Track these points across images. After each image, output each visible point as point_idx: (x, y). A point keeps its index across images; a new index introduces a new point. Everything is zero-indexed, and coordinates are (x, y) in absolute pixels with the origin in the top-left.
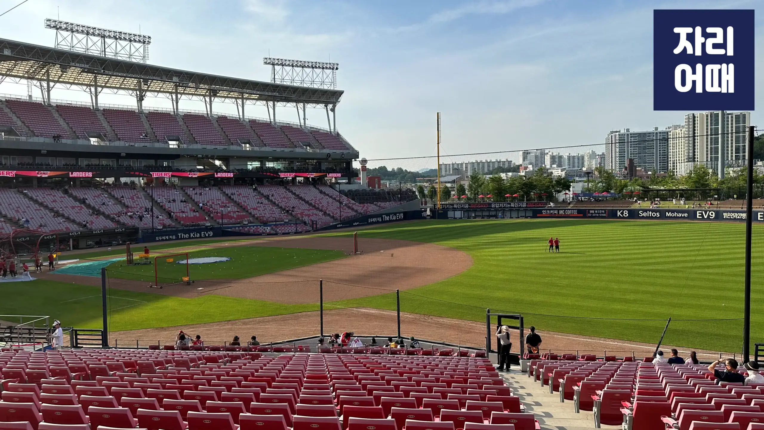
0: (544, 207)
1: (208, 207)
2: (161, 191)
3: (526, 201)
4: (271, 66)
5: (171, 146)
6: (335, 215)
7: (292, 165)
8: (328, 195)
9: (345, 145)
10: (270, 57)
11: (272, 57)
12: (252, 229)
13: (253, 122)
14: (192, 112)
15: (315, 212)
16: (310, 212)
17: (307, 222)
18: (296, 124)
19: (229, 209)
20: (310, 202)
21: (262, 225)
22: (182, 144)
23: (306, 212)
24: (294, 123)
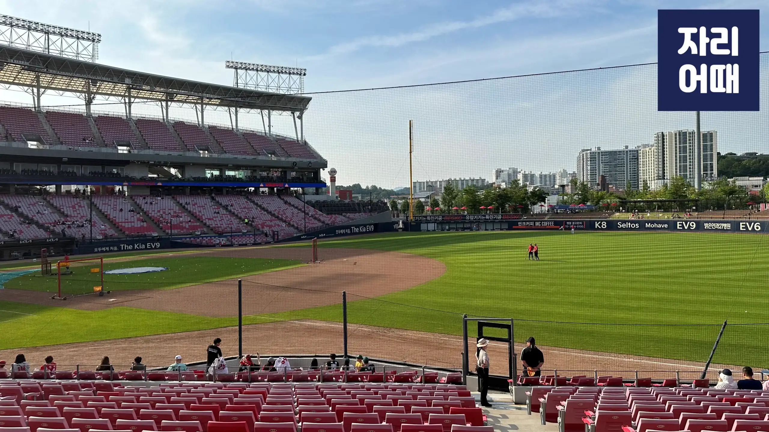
0: (521, 219)
1: (158, 217)
2: (107, 200)
3: (502, 212)
4: (233, 70)
5: (120, 152)
6: (299, 226)
7: (255, 174)
8: (293, 206)
9: (312, 154)
10: (233, 61)
11: (235, 61)
12: (205, 240)
13: (213, 129)
14: (146, 116)
15: (278, 222)
16: (272, 223)
17: (268, 233)
18: (259, 131)
19: (181, 219)
20: (273, 212)
21: (217, 236)
22: (133, 149)
23: (268, 223)
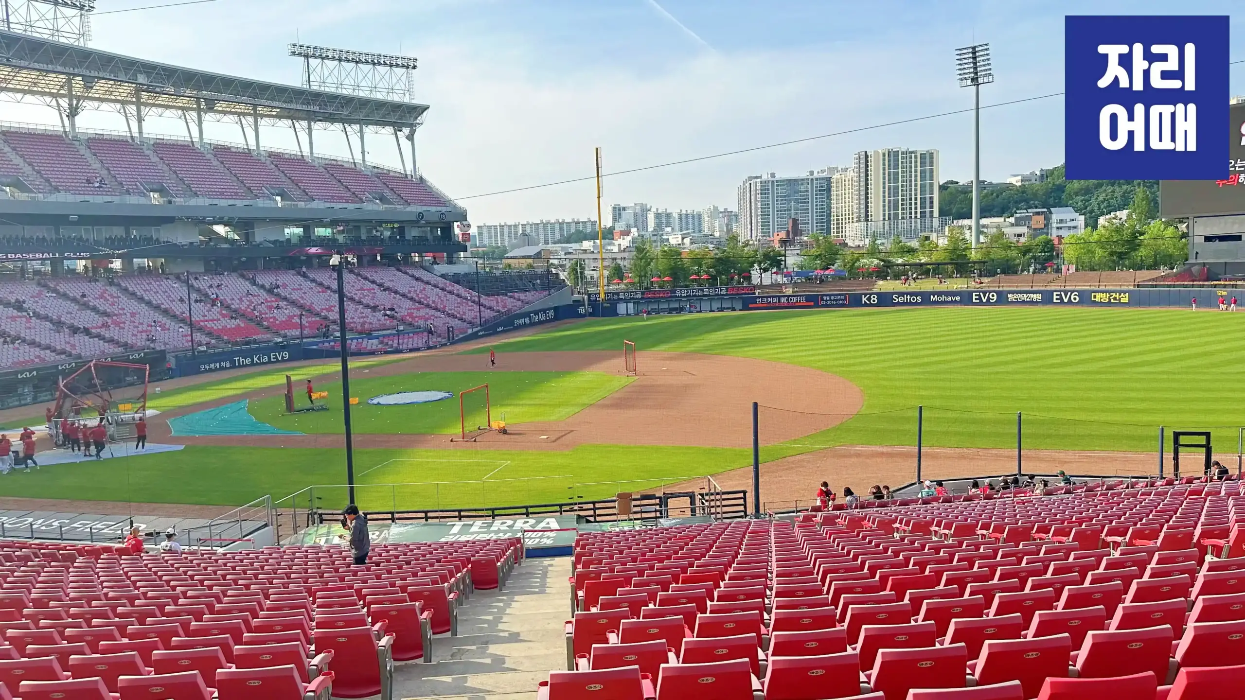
1: (249, 310)
4: (302, 59)
5: (155, 202)
6: (464, 317)
7: (358, 233)
8: (428, 283)
9: (437, 199)
10: (301, 43)
11: (304, 43)
13: (276, 158)
14: (165, 138)
15: (429, 311)
16: (423, 313)
18: (347, 160)
19: (287, 312)
20: (409, 295)
22: (174, 197)
24: (344, 159)
